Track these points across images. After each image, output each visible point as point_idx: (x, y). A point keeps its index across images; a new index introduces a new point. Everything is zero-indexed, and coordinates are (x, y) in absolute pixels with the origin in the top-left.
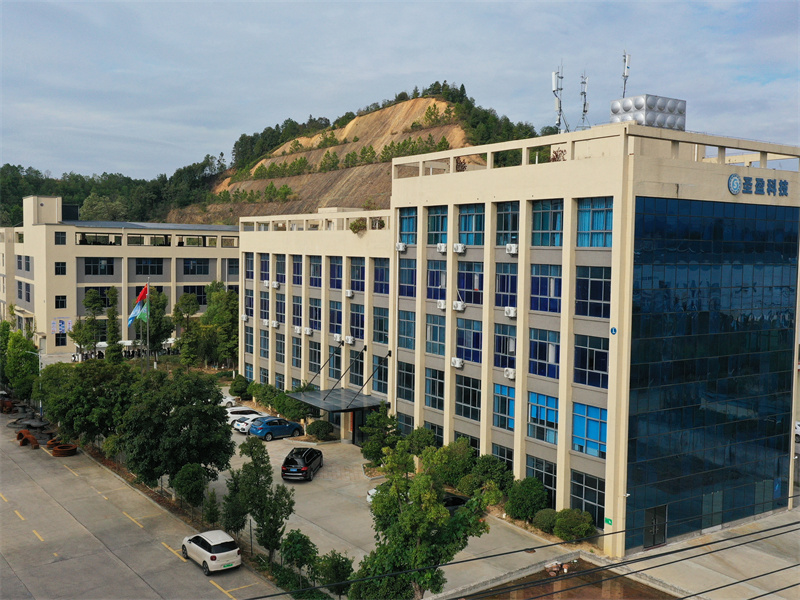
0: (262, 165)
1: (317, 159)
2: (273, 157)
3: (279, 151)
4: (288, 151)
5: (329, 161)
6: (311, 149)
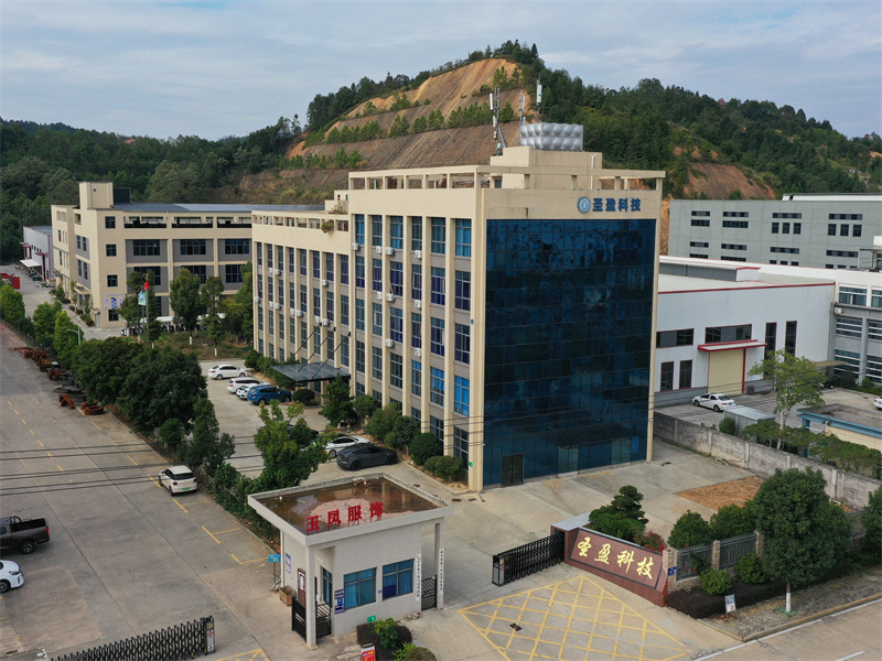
0: (335, 129)
1: (389, 123)
2: (348, 119)
3: (352, 113)
4: (362, 113)
5: (399, 126)
6: (384, 112)
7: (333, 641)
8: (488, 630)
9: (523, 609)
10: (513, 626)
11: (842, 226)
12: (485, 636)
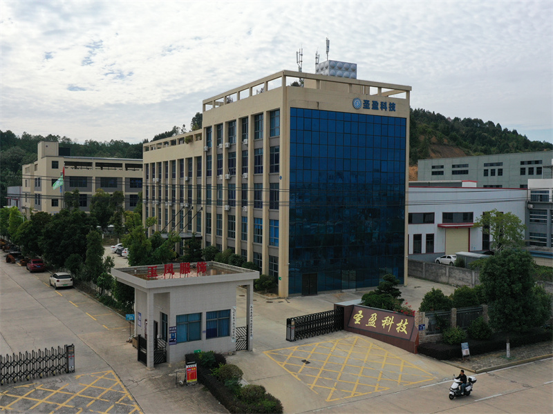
7: (167, 366)
8: (285, 363)
9: (312, 352)
10: (304, 361)
11: (529, 168)
12: (283, 366)
